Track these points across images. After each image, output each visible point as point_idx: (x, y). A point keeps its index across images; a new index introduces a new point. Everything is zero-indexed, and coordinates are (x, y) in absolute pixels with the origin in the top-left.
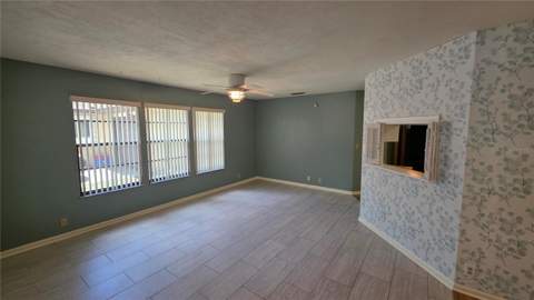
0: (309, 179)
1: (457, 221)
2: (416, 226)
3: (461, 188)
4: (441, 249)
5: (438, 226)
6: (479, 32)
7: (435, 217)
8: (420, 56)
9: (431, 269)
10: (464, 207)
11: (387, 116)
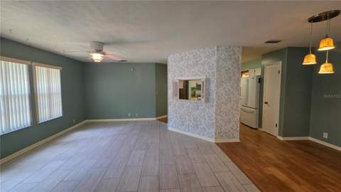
0: (129, 115)
1: (214, 115)
2: (198, 123)
3: (215, 103)
4: (209, 129)
5: (207, 119)
6: (218, 47)
7: (206, 117)
8: (197, 51)
9: (206, 138)
10: (216, 110)
11: (182, 76)
